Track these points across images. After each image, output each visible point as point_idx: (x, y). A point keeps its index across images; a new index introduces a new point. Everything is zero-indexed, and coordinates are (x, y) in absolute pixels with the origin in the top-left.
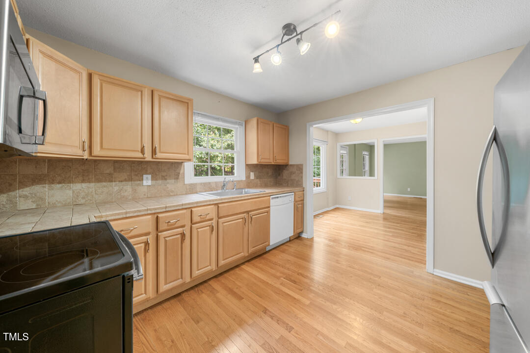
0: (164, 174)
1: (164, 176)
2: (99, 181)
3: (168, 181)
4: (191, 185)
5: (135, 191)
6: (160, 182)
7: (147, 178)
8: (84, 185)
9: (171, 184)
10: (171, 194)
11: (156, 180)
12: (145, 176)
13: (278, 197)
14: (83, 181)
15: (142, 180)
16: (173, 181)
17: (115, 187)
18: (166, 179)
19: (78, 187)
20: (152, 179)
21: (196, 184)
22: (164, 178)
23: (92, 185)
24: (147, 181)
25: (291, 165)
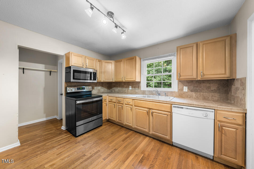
0: (135, 86)
1: (134, 87)
2: (121, 87)
3: (136, 88)
4: (144, 91)
5: (128, 91)
6: (134, 89)
7: (130, 87)
8: (120, 88)
9: (137, 90)
10: (137, 93)
11: (133, 88)
12: (130, 86)
13: (182, 108)
14: (119, 87)
15: (129, 88)
16: (137, 89)
17: (124, 89)
18: (135, 88)
19: (119, 88)
20: (132, 87)
21: (146, 91)
22: (135, 87)
23: (121, 88)
24: (130, 88)
25: (237, 79)
